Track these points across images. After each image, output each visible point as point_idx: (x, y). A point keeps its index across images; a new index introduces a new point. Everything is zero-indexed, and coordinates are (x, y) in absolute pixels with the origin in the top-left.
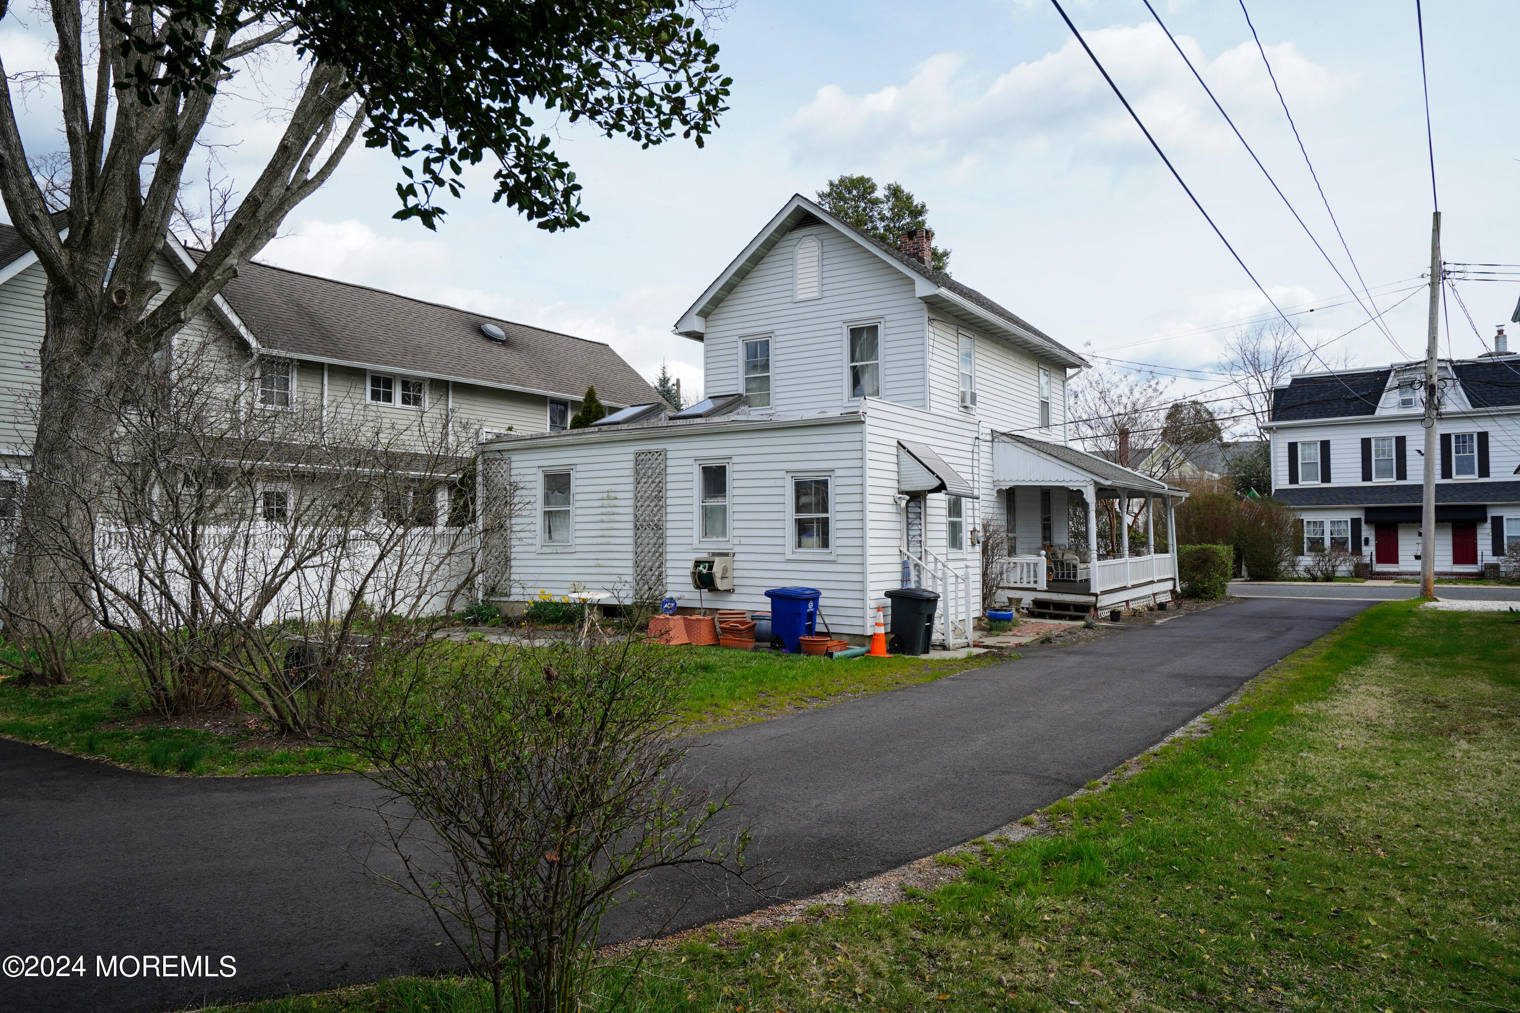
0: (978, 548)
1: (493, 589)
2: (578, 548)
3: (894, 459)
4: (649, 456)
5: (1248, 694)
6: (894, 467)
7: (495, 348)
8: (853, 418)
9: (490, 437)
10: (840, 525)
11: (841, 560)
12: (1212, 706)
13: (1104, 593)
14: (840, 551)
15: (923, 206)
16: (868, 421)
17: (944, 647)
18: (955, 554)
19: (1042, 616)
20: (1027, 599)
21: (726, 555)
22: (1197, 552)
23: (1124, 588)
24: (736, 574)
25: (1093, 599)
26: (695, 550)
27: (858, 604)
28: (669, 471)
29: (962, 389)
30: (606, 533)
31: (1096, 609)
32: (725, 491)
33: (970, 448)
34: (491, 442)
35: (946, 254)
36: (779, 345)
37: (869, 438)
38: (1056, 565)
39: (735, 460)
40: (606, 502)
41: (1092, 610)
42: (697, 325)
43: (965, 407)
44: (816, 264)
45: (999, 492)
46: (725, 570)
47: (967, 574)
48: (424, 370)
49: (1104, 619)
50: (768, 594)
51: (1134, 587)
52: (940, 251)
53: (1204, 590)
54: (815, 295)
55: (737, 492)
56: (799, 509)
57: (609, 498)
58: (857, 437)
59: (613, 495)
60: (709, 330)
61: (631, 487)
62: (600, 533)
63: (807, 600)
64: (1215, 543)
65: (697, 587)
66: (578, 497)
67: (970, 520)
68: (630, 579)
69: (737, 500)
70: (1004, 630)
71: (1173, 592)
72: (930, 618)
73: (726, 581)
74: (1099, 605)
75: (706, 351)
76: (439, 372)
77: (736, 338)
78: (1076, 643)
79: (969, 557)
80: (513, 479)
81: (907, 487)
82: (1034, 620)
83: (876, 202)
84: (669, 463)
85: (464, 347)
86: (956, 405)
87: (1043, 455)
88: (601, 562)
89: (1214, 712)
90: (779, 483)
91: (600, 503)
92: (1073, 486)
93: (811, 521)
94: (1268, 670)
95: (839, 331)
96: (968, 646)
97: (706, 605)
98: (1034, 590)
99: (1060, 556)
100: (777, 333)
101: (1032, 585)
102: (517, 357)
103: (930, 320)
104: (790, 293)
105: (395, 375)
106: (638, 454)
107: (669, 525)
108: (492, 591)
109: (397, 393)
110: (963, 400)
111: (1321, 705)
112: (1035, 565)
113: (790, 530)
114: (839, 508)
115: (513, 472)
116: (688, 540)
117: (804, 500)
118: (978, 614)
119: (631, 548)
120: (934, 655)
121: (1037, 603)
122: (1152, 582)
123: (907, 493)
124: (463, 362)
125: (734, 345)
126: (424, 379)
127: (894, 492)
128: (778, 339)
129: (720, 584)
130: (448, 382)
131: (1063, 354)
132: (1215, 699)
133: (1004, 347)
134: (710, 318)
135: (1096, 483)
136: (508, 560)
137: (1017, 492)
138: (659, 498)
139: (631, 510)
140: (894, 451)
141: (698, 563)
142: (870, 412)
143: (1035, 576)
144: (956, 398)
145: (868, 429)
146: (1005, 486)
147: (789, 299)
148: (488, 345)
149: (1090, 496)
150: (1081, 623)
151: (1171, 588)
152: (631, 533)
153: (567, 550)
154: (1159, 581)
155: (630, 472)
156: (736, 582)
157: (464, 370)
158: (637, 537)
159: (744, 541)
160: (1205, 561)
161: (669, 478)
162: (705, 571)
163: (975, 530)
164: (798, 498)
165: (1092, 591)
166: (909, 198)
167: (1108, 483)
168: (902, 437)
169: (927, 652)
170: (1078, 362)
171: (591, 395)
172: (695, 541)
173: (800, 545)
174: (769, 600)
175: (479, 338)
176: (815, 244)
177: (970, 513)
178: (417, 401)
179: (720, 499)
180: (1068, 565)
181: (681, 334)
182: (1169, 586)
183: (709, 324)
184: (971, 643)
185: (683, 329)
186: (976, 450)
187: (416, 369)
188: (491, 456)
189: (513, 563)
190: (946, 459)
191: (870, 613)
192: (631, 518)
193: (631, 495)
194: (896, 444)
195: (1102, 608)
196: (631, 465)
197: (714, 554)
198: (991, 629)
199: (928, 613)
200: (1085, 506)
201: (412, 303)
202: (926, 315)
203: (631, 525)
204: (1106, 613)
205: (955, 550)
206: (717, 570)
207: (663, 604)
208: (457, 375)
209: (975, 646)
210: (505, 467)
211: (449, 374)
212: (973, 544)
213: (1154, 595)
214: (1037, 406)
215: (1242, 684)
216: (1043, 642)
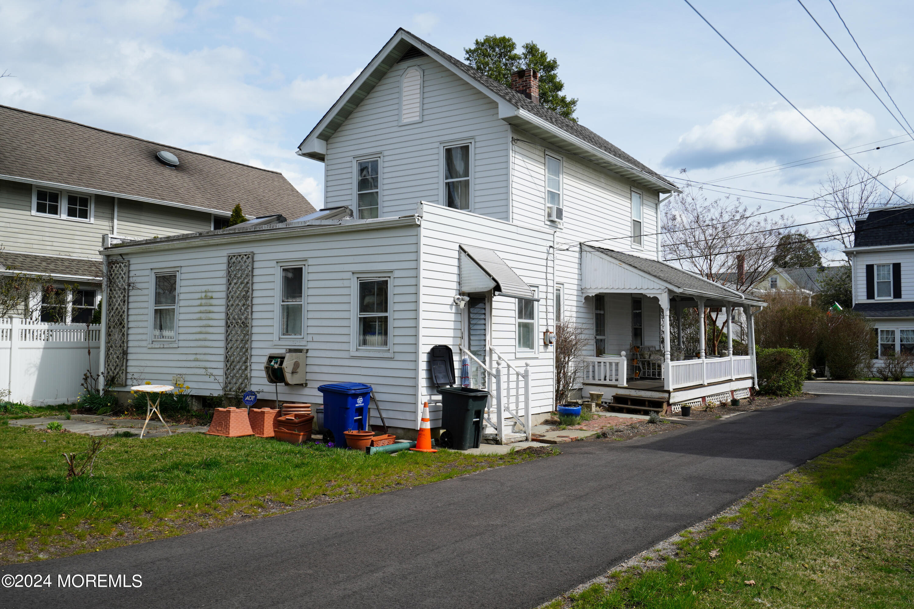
0: (552, 348)
1: (113, 379)
2: (181, 344)
3: (456, 262)
4: (239, 259)
5: (749, 505)
6: (455, 270)
7: (167, 172)
8: (409, 222)
9: (115, 242)
10: (397, 324)
11: (398, 357)
12: (700, 519)
13: (676, 390)
14: (397, 348)
15: (555, 62)
16: (424, 224)
17: (496, 441)
18: (525, 352)
19: (620, 410)
20: (608, 394)
21: (300, 351)
22: (773, 354)
23: (701, 386)
24: (309, 369)
25: (666, 395)
26: (276, 346)
27: (410, 399)
28: (256, 272)
29: (550, 205)
30: (203, 330)
31: (669, 405)
32: (301, 293)
33: (544, 256)
34: (116, 246)
35: (573, 102)
36: (386, 164)
37: (423, 240)
38: (643, 364)
39: (310, 262)
40: (204, 301)
41: (665, 406)
42: (318, 146)
43: (552, 221)
44: (418, 91)
45: (587, 298)
46: (296, 365)
47: (526, 372)
48: (87, 186)
49: (676, 415)
50: (321, 389)
51: (710, 385)
52: (568, 99)
53: (780, 388)
54: (417, 119)
55: (311, 292)
56: (363, 308)
57: (206, 298)
58: (413, 240)
59: (209, 294)
60: (329, 152)
61: (224, 288)
62: (198, 330)
63: (356, 396)
64: (791, 347)
65: (271, 381)
66: (182, 297)
67: (544, 322)
68: (221, 372)
69: (311, 300)
70: (571, 424)
71: (752, 389)
72: (479, 414)
73: (296, 376)
74: (671, 401)
75: (327, 171)
76: (102, 189)
77: (350, 159)
78: (630, 438)
79: (541, 356)
80: (131, 280)
81: (467, 289)
82: (609, 414)
83: (515, 58)
84: (256, 265)
85: (136, 169)
86: (542, 218)
87: (624, 265)
88: (198, 357)
89: (697, 529)
90: (346, 283)
91: (198, 302)
92: (650, 293)
93: (373, 319)
94: (789, 473)
95: (436, 151)
96: (527, 440)
97: (281, 398)
98: (616, 386)
99: (647, 357)
100: (386, 153)
101: (613, 383)
102: (187, 180)
103: (513, 140)
104: (396, 118)
105: (61, 191)
106: (230, 258)
107: (255, 323)
108: (111, 381)
109: (64, 206)
110: (549, 215)
111: (823, 520)
112: (617, 364)
113: (354, 326)
114: (397, 307)
115: (132, 274)
116: (269, 337)
117: (367, 300)
118: (550, 409)
119: (222, 344)
120: (485, 449)
121: (618, 399)
122: (731, 380)
123: (469, 295)
124: (130, 182)
125: (349, 165)
126: (90, 195)
127: (453, 294)
128: (386, 159)
129: (289, 378)
130: (113, 198)
131: (653, 179)
132: (711, 509)
133: (595, 170)
134: (331, 141)
135: (670, 291)
136: (125, 353)
137: (606, 299)
138: (246, 298)
139: (223, 309)
140: (456, 254)
141: (271, 358)
142: (425, 216)
143: (617, 375)
144: (542, 212)
145: (423, 232)
146: (592, 293)
147: (395, 124)
148: (161, 169)
149: (664, 303)
150: (647, 418)
151: (750, 385)
152: (223, 330)
153: (171, 346)
154: (737, 380)
155: (224, 273)
156: (309, 377)
157: (129, 188)
158: (228, 334)
159: (316, 338)
160: (780, 363)
161: (256, 279)
162: (276, 366)
163: (547, 331)
164: (362, 297)
165: (666, 388)
166: (543, 55)
167: (680, 290)
168: (464, 242)
169: (476, 446)
170: (668, 187)
171: (237, 211)
172: (275, 337)
173: (365, 343)
174: (322, 394)
175: (153, 163)
176: (418, 73)
177: (543, 315)
178: (84, 214)
179: (298, 299)
180: (654, 364)
181: (304, 155)
182: (748, 384)
183: (330, 146)
184: (530, 437)
185: (306, 150)
186: (551, 257)
187: (79, 185)
188: (114, 259)
189: (130, 357)
190: (510, 264)
191: (421, 407)
192: (223, 316)
193: (224, 295)
194: (458, 248)
195: (675, 404)
196: (224, 267)
197: (290, 351)
198: (560, 423)
199: (476, 408)
200: (661, 310)
201: (94, 132)
202: (510, 135)
203: (223, 323)
204: (678, 409)
205: (528, 350)
206: (288, 366)
207: (245, 397)
208: (120, 192)
209: (533, 440)
210: (125, 269)
211: (113, 191)
212: (546, 345)
213: (732, 392)
214: (629, 224)
215: (753, 489)
216: (598, 437)
